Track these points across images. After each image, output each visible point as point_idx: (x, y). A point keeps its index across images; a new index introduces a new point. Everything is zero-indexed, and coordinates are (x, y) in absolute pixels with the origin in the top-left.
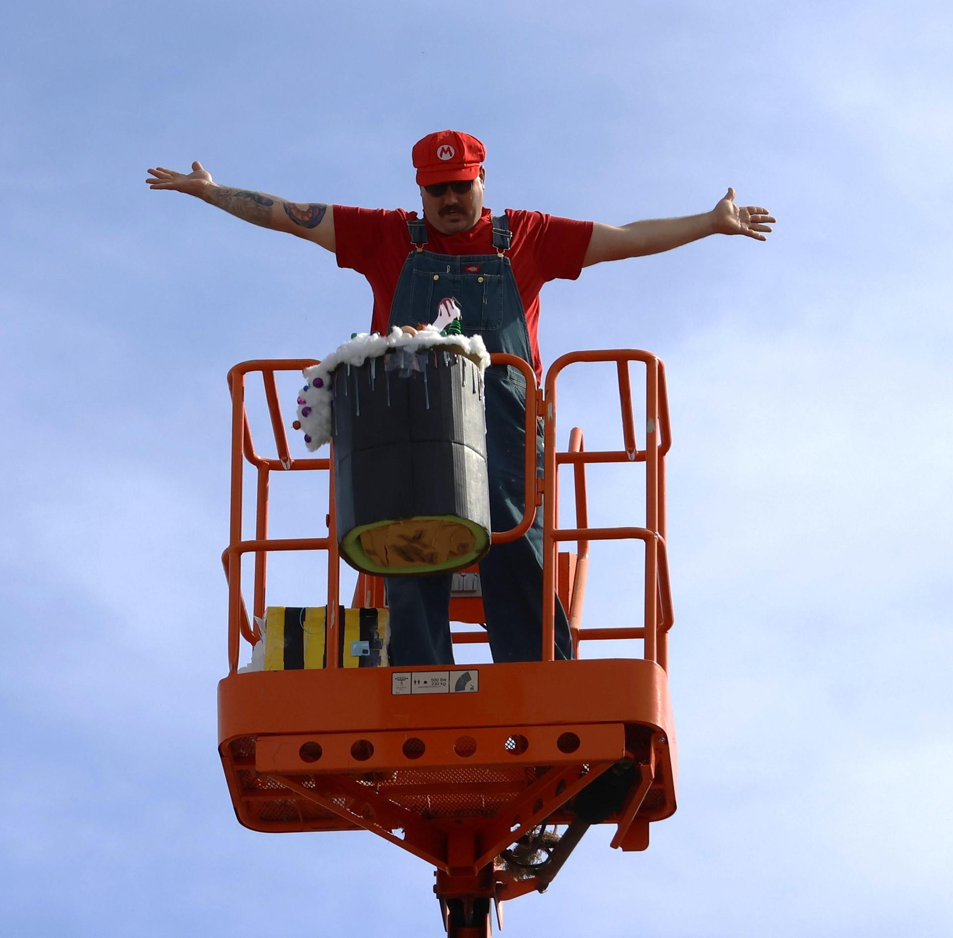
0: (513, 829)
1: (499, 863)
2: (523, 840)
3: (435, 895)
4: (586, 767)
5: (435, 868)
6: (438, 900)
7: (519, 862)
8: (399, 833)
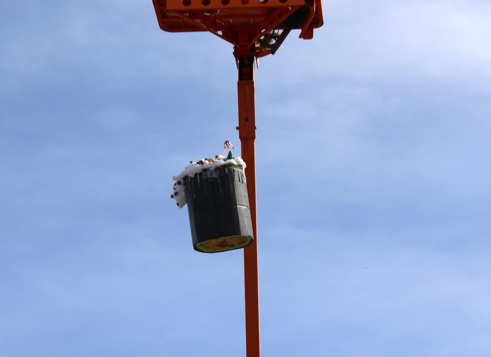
0: (262, 31)
1: (257, 44)
2: (266, 35)
3: (234, 56)
4: (290, 8)
5: (233, 46)
6: (235, 58)
7: (265, 43)
8: (220, 33)
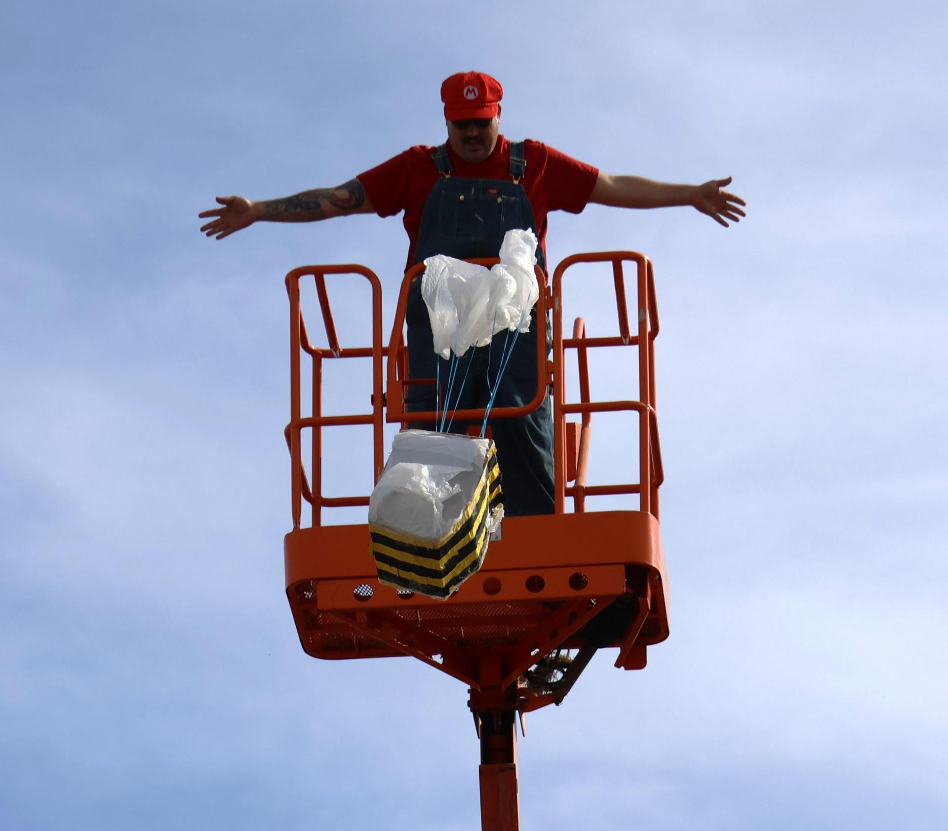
0: (533, 653)
1: (522, 681)
2: (541, 662)
3: (469, 709)
4: (593, 601)
5: (469, 687)
6: (472, 713)
7: (539, 680)
8: (438, 658)
